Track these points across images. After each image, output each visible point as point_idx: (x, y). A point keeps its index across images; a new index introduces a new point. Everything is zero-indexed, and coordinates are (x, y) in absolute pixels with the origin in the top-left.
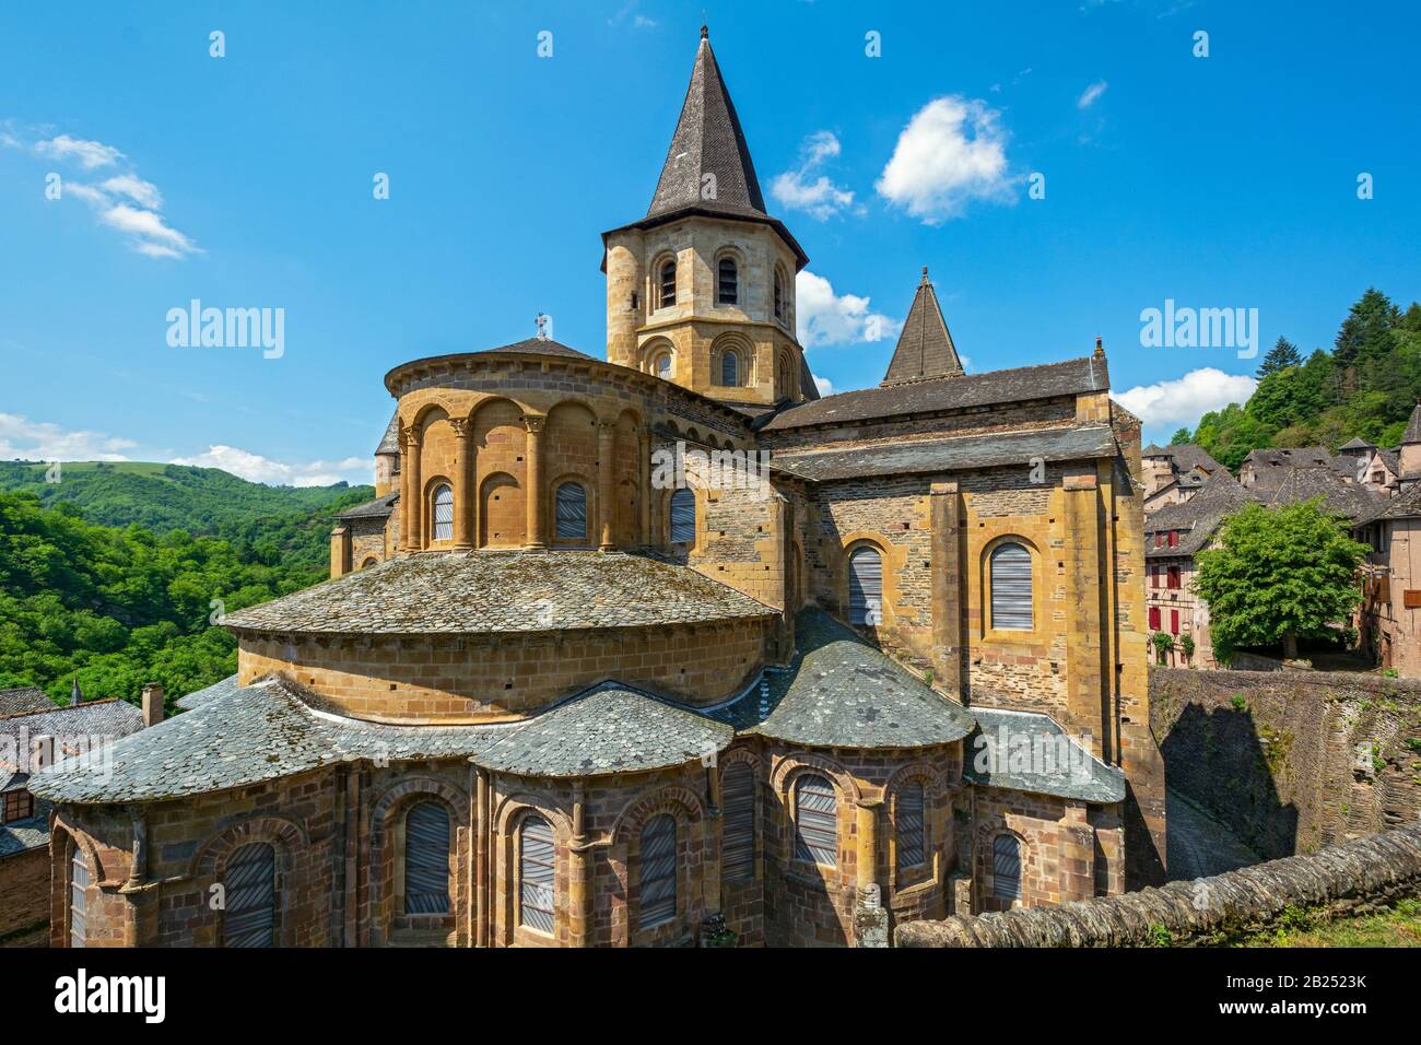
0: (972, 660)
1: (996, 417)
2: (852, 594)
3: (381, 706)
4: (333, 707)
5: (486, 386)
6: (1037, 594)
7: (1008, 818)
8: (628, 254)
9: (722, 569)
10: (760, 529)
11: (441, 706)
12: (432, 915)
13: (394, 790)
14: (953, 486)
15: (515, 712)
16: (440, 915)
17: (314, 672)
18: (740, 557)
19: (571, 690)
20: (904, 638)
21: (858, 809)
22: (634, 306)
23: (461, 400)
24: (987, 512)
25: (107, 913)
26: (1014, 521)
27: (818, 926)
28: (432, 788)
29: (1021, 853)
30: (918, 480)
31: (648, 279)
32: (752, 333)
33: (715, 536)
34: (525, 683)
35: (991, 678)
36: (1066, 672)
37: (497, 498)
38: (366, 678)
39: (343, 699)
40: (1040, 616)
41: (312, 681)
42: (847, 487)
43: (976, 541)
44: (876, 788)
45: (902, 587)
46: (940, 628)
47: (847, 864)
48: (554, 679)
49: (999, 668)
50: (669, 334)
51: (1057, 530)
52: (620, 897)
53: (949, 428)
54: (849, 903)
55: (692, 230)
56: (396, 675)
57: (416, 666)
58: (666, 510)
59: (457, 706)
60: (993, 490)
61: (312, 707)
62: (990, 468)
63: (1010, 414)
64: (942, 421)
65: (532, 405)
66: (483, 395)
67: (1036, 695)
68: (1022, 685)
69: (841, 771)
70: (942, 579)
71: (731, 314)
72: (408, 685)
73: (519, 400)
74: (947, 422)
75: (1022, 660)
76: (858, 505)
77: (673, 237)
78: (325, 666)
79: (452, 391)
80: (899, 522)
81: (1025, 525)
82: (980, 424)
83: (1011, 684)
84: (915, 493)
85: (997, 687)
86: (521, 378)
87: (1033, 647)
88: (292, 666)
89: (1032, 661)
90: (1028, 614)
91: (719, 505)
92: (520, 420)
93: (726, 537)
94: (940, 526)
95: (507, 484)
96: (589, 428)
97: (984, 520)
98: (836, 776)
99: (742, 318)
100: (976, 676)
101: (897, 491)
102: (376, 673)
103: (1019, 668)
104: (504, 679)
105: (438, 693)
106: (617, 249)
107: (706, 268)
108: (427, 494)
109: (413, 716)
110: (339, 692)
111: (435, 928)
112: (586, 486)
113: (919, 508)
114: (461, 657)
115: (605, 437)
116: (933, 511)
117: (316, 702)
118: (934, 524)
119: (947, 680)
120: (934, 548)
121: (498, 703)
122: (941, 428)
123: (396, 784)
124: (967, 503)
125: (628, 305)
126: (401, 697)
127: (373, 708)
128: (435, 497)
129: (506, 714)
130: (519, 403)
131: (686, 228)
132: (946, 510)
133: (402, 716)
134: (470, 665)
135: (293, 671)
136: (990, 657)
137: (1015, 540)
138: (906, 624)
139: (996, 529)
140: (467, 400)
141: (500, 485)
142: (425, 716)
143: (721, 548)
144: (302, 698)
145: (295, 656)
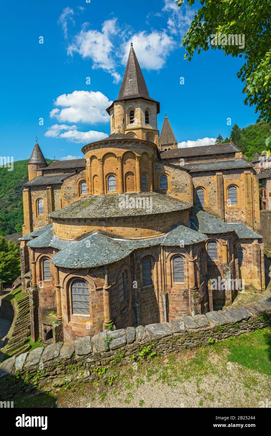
0: (225, 212)
1: (218, 157)
2: (197, 199)
3: (134, 235)
4: (119, 237)
5: (127, 148)
6: (238, 197)
7: (241, 245)
8: (122, 107)
9: (176, 195)
10: (186, 185)
11: (148, 233)
12: (149, 286)
13: (142, 256)
14: (221, 173)
15: (163, 233)
16: (151, 286)
17: (112, 228)
18: (181, 192)
19: (172, 226)
20: (210, 209)
21: (223, 246)
22: (124, 122)
23: (120, 152)
24: (228, 179)
25: (98, 296)
26: (234, 181)
27: (215, 274)
28: (150, 254)
29: (243, 252)
30: (212, 172)
31: (127, 115)
32: (154, 132)
33: (174, 187)
34: (164, 225)
35: (230, 216)
36: (245, 213)
37: (128, 179)
38: (129, 228)
39: (122, 234)
40: (239, 202)
41: (112, 231)
42: (196, 174)
43: (226, 186)
44: (225, 241)
45: (209, 197)
46: (219, 206)
47: (221, 259)
48: (170, 223)
49: (231, 214)
50: (134, 131)
51: (243, 183)
52: (198, 270)
53: (208, 159)
54: (221, 267)
55: (140, 103)
56: (137, 226)
57: (141, 223)
58: (159, 180)
59: (152, 233)
60: (229, 174)
61: (113, 238)
62: (228, 169)
63: (221, 156)
64: (206, 157)
65: (138, 153)
66: (126, 150)
67: (239, 219)
68: (236, 217)
69: (219, 238)
70: (220, 195)
71: (149, 127)
72: (140, 229)
73: (135, 152)
74: (207, 158)
75: (236, 212)
76: (198, 178)
77: (134, 104)
78: (116, 226)
79: (117, 149)
80: (208, 182)
81: (236, 182)
82: (215, 158)
83: (234, 217)
84: (212, 175)
85: (231, 218)
86: (135, 146)
87: (238, 208)
88: (104, 228)
89: (238, 212)
90: (236, 201)
91: (175, 179)
92: (134, 157)
93: (177, 187)
94: (219, 182)
95: (131, 175)
96: (147, 160)
97: (227, 181)
98: (218, 240)
99: (151, 128)
100: (227, 216)
101: (207, 175)
102: (131, 226)
103: (235, 213)
104: (160, 225)
105: (147, 230)
106: (119, 106)
107: (143, 114)
108: (106, 178)
109: (142, 237)
110: (121, 233)
111: (150, 289)
112: (147, 175)
113: (214, 179)
114: (152, 220)
115: (150, 162)
116: (217, 179)
117: (114, 236)
118: (217, 182)
119: (221, 218)
120: (218, 188)
121: (160, 231)
122: (206, 159)
123: (142, 254)
124: (224, 177)
125: (122, 122)
126: (138, 232)
127: (131, 236)
128: (108, 179)
129: (161, 234)
130: (135, 153)
131: (138, 102)
132: (220, 179)
133: (139, 237)
134: (154, 222)
135: (104, 229)
136: (229, 212)
137: (233, 185)
138: (210, 205)
139: (230, 183)
140: (121, 152)
141: (129, 175)
142: (144, 236)
143: (176, 190)
144: (108, 236)
145: (105, 225)
